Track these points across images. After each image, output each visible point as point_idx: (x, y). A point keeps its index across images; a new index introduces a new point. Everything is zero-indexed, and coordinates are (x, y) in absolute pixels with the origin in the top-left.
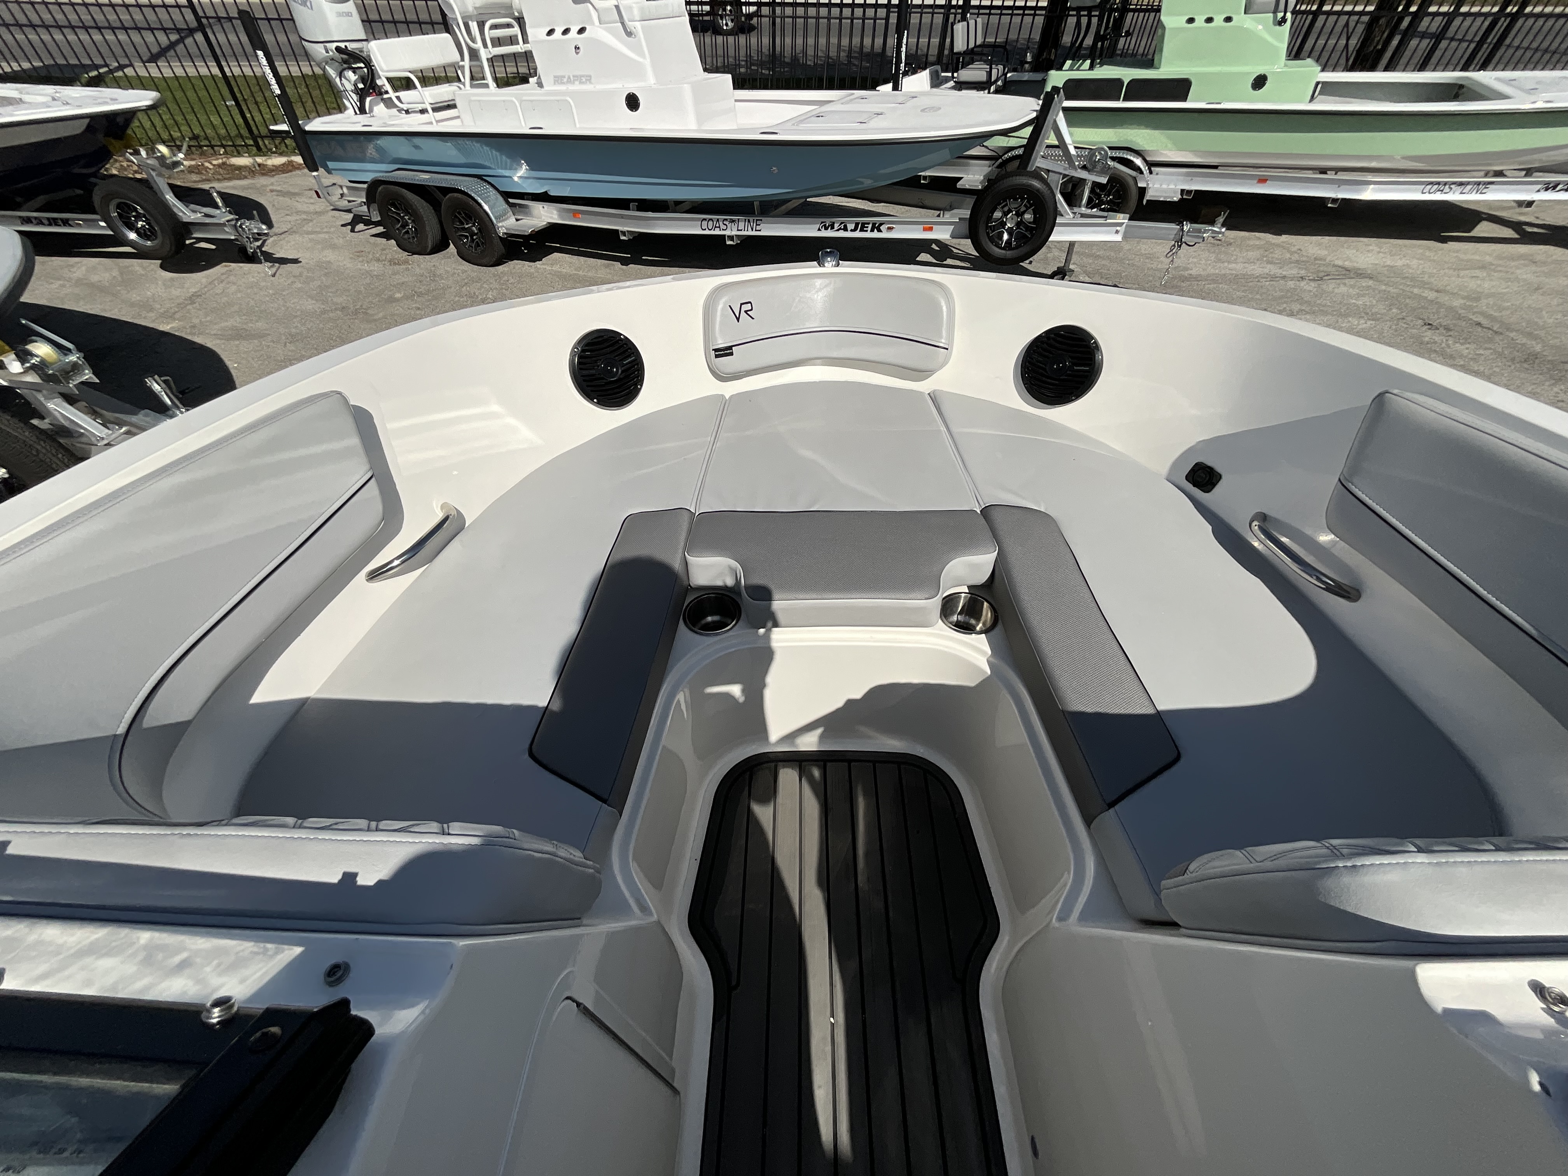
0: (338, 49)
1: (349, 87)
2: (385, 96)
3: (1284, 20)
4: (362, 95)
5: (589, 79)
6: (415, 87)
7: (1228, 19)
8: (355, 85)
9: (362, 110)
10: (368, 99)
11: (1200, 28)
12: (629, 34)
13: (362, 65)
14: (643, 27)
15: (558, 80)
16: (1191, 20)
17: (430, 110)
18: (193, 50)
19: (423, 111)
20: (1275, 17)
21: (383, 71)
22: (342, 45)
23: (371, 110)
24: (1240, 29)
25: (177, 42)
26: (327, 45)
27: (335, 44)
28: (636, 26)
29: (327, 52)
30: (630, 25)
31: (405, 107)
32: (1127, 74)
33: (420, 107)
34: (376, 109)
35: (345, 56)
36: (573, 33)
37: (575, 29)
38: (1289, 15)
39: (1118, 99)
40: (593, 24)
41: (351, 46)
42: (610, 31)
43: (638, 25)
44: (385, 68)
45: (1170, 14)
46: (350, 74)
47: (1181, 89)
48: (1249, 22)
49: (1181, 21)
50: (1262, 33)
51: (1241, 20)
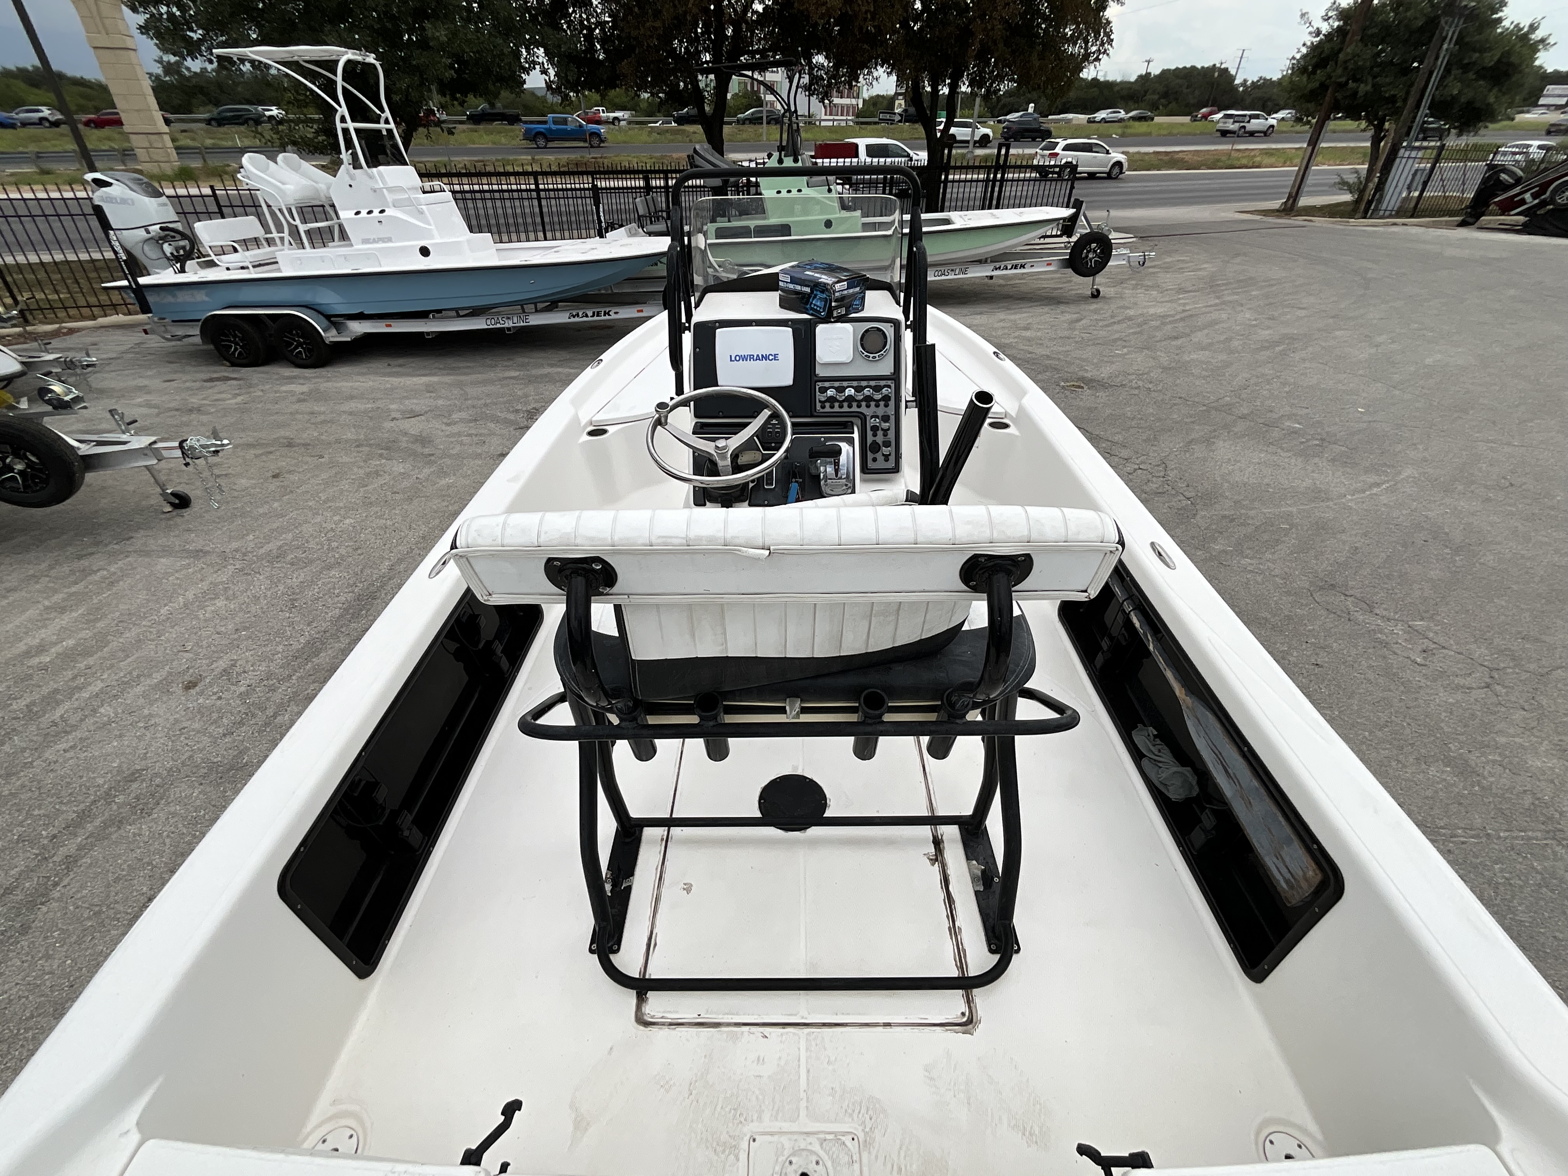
0: (163, 230)
5: (389, 240)
6: (238, 252)
7: (800, 191)
9: (182, 269)
10: (187, 263)
11: (785, 196)
12: (419, 213)
14: (428, 208)
15: (366, 241)
17: (250, 267)
19: (243, 268)
20: (825, 188)
21: (205, 242)
22: (164, 226)
23: (192, 269)
24: (808, 196)
26: (148, 228)
27: (157, 227)
29: (148, 233)
31: (226, 265)
32: (752, 223)
33: (241, 264)
35: (172, 234)
37: (376, 211)
39: (751, 238)
40: (388, 207)
41: (174, 226)
42: (404, 211)
43: (424, 207)
44: (210, 240)
45: (765, 189)
47: (785, 229)
48: (811, 192)
49: (773, 193)
50: (820, 198)
51: (806, 190)
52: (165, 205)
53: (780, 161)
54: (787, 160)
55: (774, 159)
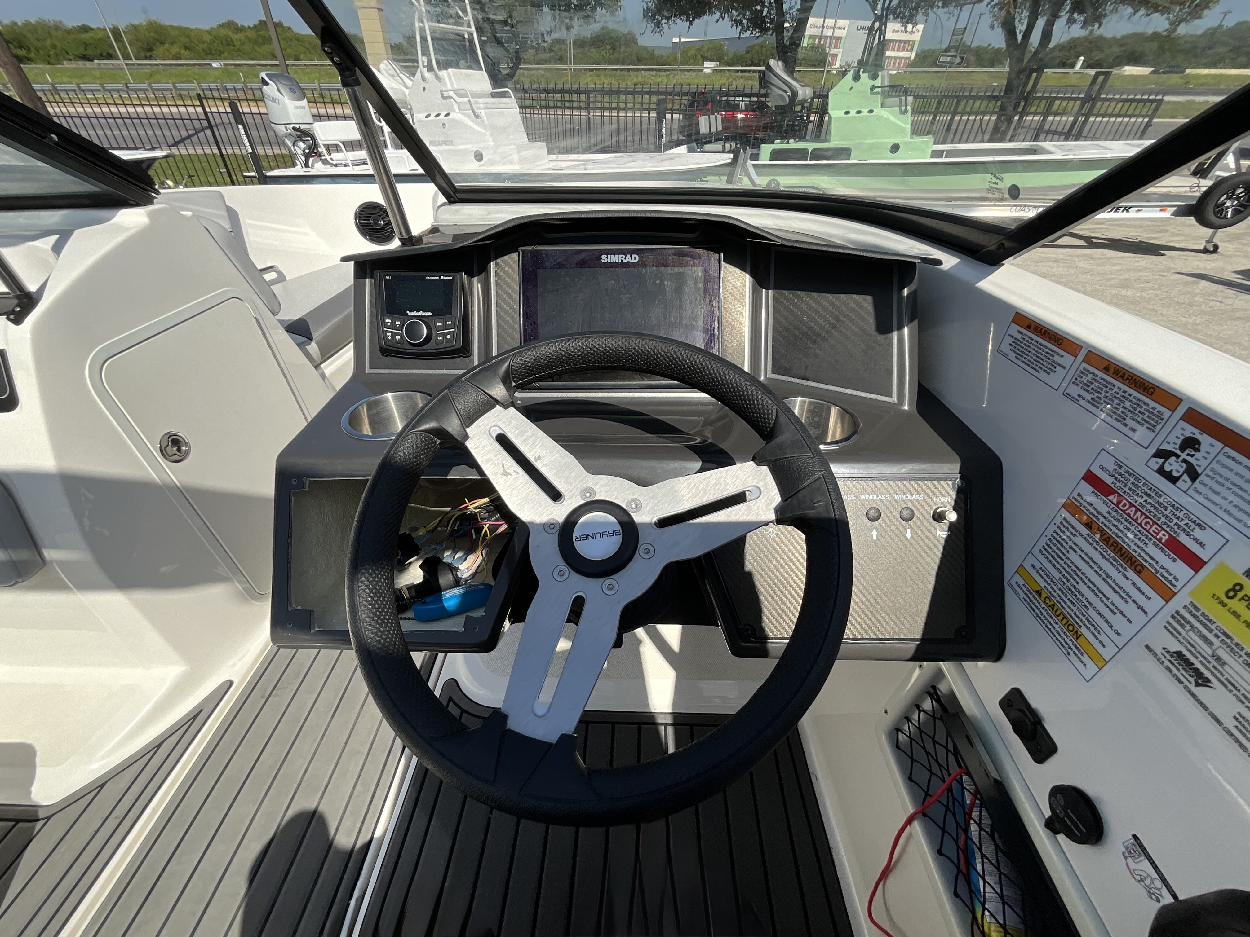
0: (294, 128)
1: (300, 152)
2: (323, 158)
3: (906, 111)
4: (307, 156)
5: (451, 143)
6: (342, 151)
7: (871, 112)
8: (304, 151)
9: (307, 165)
10: (311, 159)
11: (853, 117)
12: (477, 116)
13: (310, 139)
14: (485, 113)
15: (432, 143)
16: (847, 113)
17: (351, 165)
18: (203, 140)
19: (345, 165)
20: (900, 109)
21: (321, 140)
22: (297, 126)
23: (313, 166)
24: (879, 117)
25: (193, 135)
26: (287, 126)
27: (292, 126)
28: (482, 112)
29: (287, 130)
30: (477, 111)
31: (334, 163)
32: (810, 146)
33: (344, 162)
34: (316, 165)
35: (299, 133)
36: (442, 116)
37: (443, 114)
38: (909, 108)
39: (807, 160)
40: (454, 111)
41: (303, 127)
42: (467, 115)
43: (483, 111)
44: (323, 139)
45: (833, 109)
46: (301, 144)
47: (845, 152)
48: (884, 113)
49: (841, 113)
50: (892, 119)
51: (878, 111)
52: (303, 108)
53: (857, 78)
54: (864, 76)
55: (850, 75)
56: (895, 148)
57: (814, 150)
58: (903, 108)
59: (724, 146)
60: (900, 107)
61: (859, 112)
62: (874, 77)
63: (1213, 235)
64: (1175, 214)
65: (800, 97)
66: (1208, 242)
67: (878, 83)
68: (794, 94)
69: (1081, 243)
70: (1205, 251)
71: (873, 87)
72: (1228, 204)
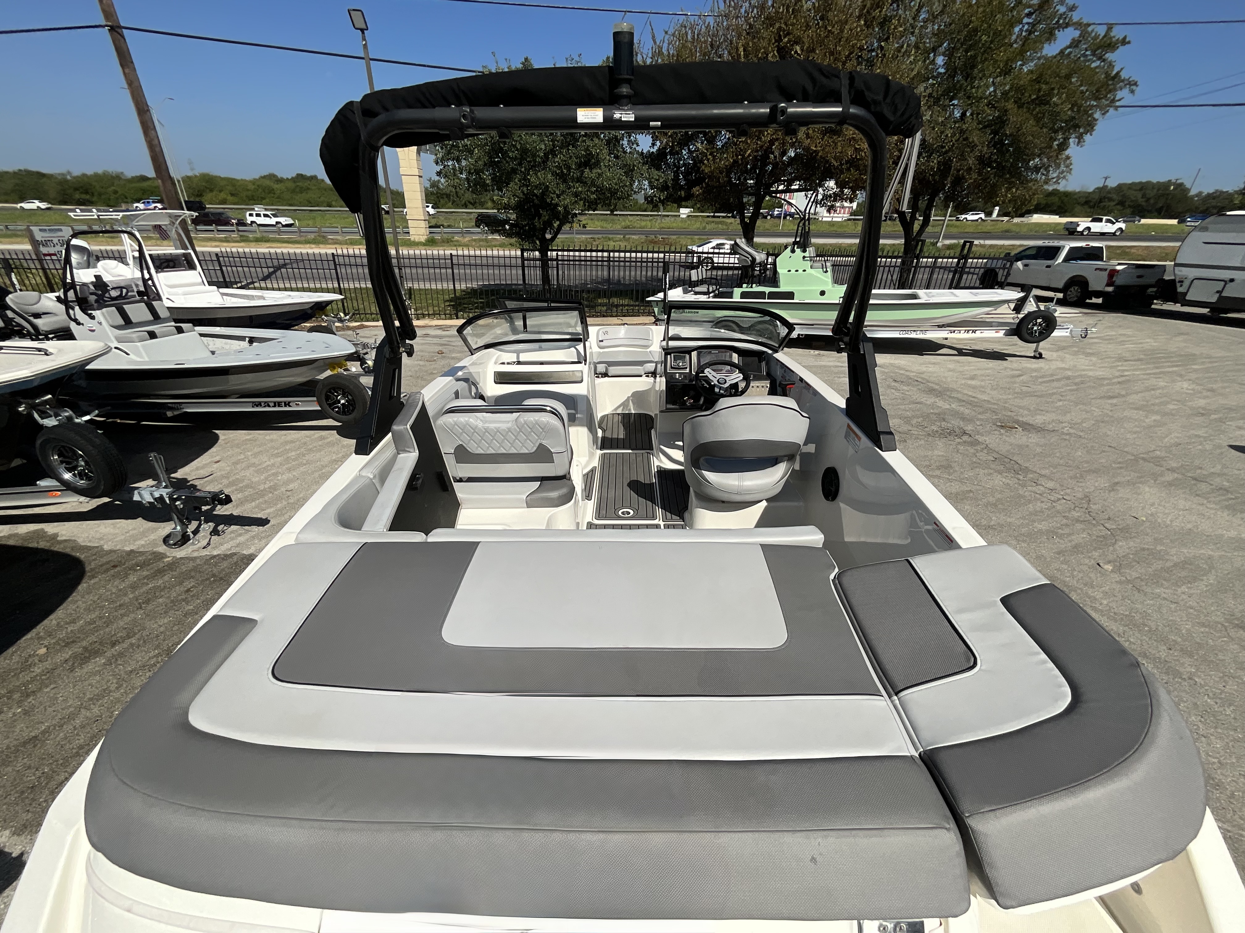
7: (804, 271)
16: (789, 271)
20: (823, 270)
39: (765, 299)
45: (780, 269)
47: (790, 295)
48: (813, 271)
49: (786, 271)
50: (819, 275)
51: (809, 270)
53: (793, 251)
54: (798, 251)
55: (789, 248)
56: (823, 293)
57: (770, 293)
58: (825, 270)
59: (708, 289)
60: (823, 268)
61: (797, 271)
62: (804, 251)
63: (1037, 347)
64: (1006, 334)
65: (758, 261)
66: (1035, 351)
67: (807, 254)
68: (754, 259)
69: (956, 352)
70: (1034, 357)
71: (804, 257)
72: (1035, 328)
